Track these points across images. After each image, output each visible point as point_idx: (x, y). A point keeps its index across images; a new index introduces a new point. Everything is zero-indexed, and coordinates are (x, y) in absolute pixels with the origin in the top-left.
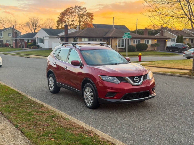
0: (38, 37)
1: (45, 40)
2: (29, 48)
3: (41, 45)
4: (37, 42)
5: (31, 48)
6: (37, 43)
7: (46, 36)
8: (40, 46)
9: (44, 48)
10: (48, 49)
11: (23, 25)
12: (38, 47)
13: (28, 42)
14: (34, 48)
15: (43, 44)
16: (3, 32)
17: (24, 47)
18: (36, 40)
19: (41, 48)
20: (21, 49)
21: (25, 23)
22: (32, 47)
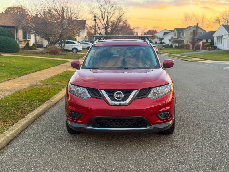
0: (216, 36)
1: (225, 39)
2: (205, 50)
3: (219, 45)
4: (215, 42)
5: (206, 50)
6: (215, 44)
7: (226, 34)
8: (217, 46)
9: (221, 50)
10: (227, 50)
11: (212, 22)
12: (215, 48)
13: (207, 42)
14: (209, 49)
15: (222, 44)
16: (185, 31)
17: (201, 49)
18: (214, 40)
19: (219, 49)
20: (194, 50)
21: (214, 20)
22: (207, 48)
